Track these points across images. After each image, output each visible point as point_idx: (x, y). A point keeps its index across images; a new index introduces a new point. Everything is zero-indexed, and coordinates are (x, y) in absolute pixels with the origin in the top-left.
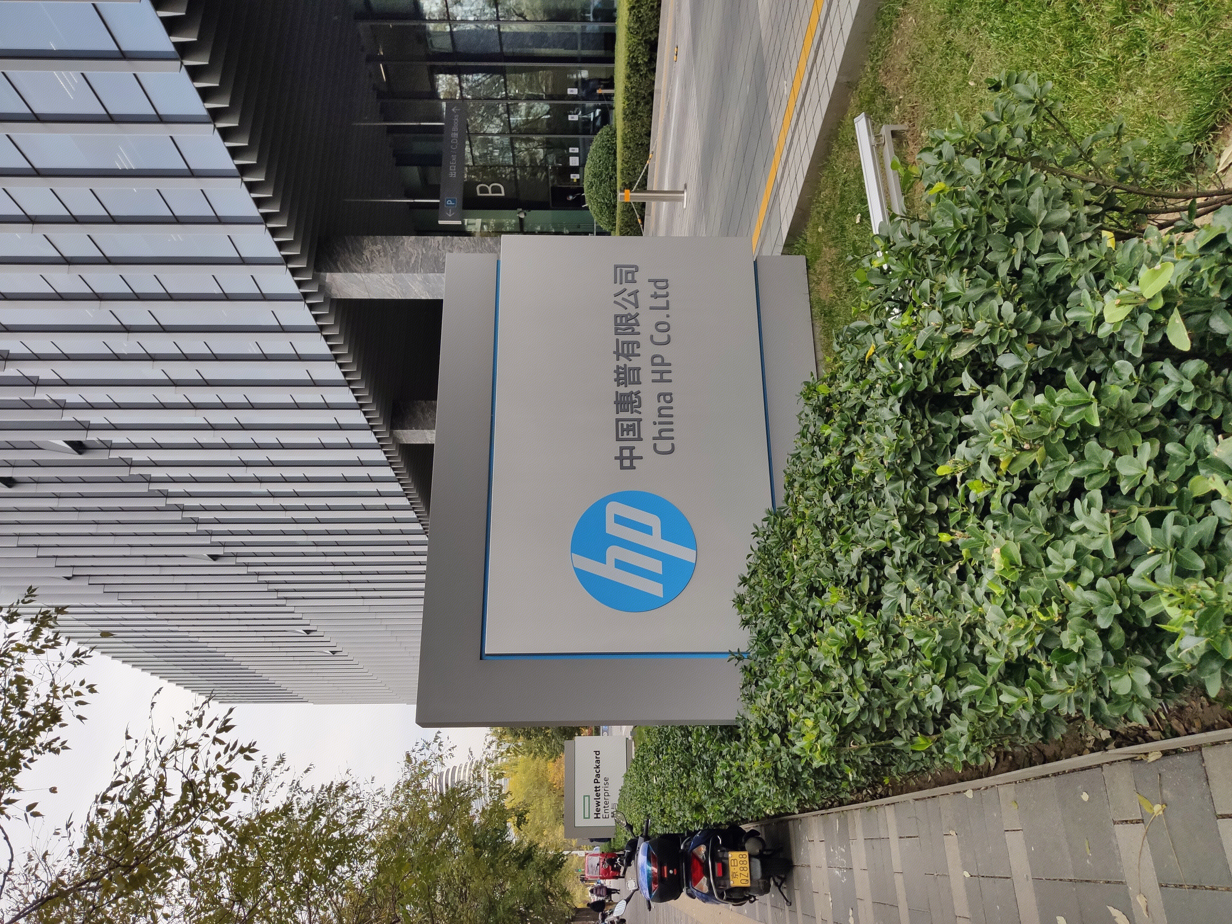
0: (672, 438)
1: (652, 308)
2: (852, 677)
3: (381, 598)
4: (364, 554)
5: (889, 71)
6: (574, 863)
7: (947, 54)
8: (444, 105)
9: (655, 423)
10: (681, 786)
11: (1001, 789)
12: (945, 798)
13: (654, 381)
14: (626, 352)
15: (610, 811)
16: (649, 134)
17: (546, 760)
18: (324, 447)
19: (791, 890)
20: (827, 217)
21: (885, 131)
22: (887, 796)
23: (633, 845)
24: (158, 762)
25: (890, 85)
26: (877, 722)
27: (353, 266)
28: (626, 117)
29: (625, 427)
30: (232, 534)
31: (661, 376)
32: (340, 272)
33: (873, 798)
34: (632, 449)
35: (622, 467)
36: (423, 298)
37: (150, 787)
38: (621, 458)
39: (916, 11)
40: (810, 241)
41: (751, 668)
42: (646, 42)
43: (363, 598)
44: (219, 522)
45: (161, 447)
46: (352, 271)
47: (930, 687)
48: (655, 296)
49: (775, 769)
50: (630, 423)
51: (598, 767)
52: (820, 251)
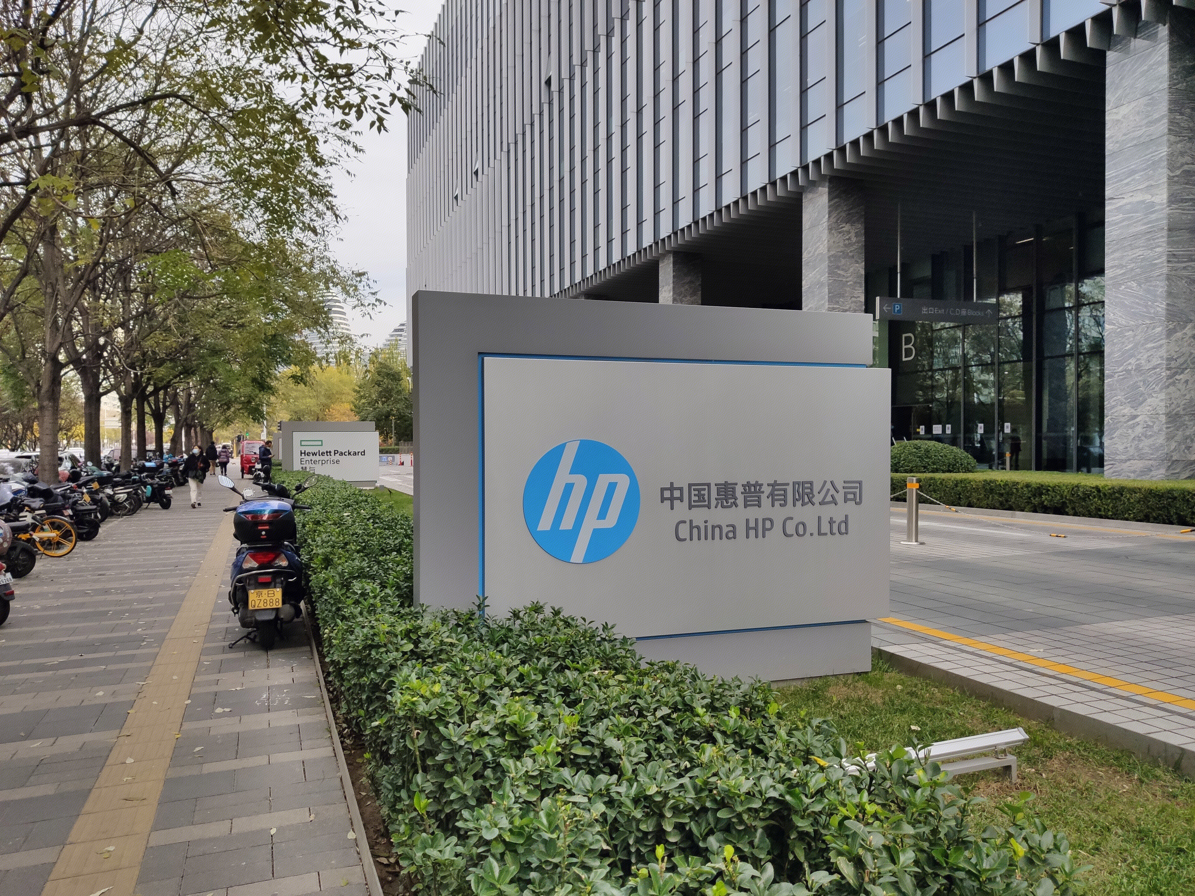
0: (691, 539)
1: (819, 518)
2: (487, 734)
3: (509, 243)
4: (551, 226)
5: (1069, 763)
6: (254, 429)
7: (1095, 827)
8: (993, 300)
9: (706, 522)
10: (346, 544)
11: (359, 869)
12: (345, 810)
13: (747, 520)
14: (776, 493)
15: (308, 466)
16: (970, 505)
17: (353, 402)
18: (656, 187)
19: (244, 648)
20: (912, 694)
21: (1011, 759)
22: (344, 749)
23: (281, 493)
24: (374, 42)
25: (1055, 764)
26: (440, 757)
27: (834, 215)
28: (987, 483)
29: (702, 492)
30: (572, 99)
31: (752, 528)
32: (830, 201)
33: (340, 734)
34: (681, 499)
35: (663, 490)
36: (804, 283)
37: (348, 34)
38: (672, 488)
39: (1135, 794)
40: (886, 676)
41: (473, 620)
42: (1064, 503)
43: (509, 226)
44: (583, 86)
45: (656, 29)
46: (830, 213)
47: (496, 826)
48: (831, 522)
49: (378, 646)
50: (706, 497)
51: (349, 454)
52: (877, 686)
